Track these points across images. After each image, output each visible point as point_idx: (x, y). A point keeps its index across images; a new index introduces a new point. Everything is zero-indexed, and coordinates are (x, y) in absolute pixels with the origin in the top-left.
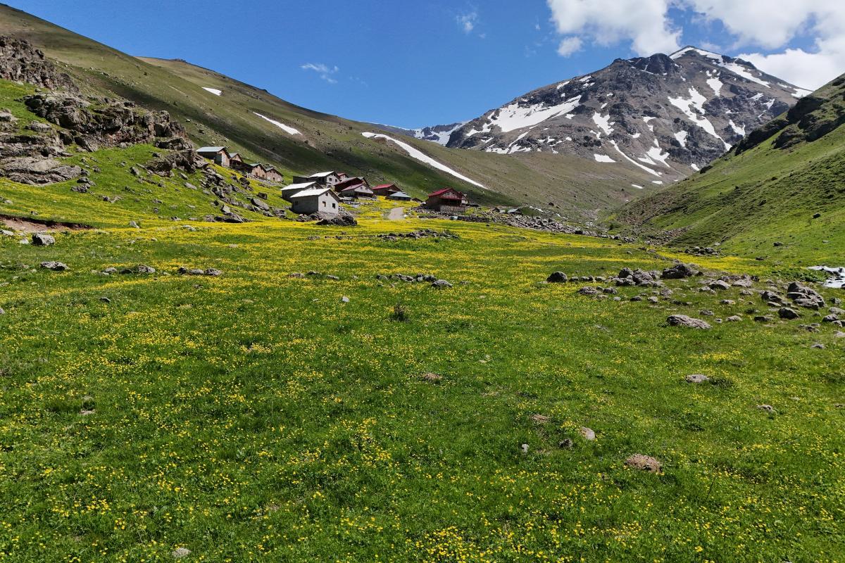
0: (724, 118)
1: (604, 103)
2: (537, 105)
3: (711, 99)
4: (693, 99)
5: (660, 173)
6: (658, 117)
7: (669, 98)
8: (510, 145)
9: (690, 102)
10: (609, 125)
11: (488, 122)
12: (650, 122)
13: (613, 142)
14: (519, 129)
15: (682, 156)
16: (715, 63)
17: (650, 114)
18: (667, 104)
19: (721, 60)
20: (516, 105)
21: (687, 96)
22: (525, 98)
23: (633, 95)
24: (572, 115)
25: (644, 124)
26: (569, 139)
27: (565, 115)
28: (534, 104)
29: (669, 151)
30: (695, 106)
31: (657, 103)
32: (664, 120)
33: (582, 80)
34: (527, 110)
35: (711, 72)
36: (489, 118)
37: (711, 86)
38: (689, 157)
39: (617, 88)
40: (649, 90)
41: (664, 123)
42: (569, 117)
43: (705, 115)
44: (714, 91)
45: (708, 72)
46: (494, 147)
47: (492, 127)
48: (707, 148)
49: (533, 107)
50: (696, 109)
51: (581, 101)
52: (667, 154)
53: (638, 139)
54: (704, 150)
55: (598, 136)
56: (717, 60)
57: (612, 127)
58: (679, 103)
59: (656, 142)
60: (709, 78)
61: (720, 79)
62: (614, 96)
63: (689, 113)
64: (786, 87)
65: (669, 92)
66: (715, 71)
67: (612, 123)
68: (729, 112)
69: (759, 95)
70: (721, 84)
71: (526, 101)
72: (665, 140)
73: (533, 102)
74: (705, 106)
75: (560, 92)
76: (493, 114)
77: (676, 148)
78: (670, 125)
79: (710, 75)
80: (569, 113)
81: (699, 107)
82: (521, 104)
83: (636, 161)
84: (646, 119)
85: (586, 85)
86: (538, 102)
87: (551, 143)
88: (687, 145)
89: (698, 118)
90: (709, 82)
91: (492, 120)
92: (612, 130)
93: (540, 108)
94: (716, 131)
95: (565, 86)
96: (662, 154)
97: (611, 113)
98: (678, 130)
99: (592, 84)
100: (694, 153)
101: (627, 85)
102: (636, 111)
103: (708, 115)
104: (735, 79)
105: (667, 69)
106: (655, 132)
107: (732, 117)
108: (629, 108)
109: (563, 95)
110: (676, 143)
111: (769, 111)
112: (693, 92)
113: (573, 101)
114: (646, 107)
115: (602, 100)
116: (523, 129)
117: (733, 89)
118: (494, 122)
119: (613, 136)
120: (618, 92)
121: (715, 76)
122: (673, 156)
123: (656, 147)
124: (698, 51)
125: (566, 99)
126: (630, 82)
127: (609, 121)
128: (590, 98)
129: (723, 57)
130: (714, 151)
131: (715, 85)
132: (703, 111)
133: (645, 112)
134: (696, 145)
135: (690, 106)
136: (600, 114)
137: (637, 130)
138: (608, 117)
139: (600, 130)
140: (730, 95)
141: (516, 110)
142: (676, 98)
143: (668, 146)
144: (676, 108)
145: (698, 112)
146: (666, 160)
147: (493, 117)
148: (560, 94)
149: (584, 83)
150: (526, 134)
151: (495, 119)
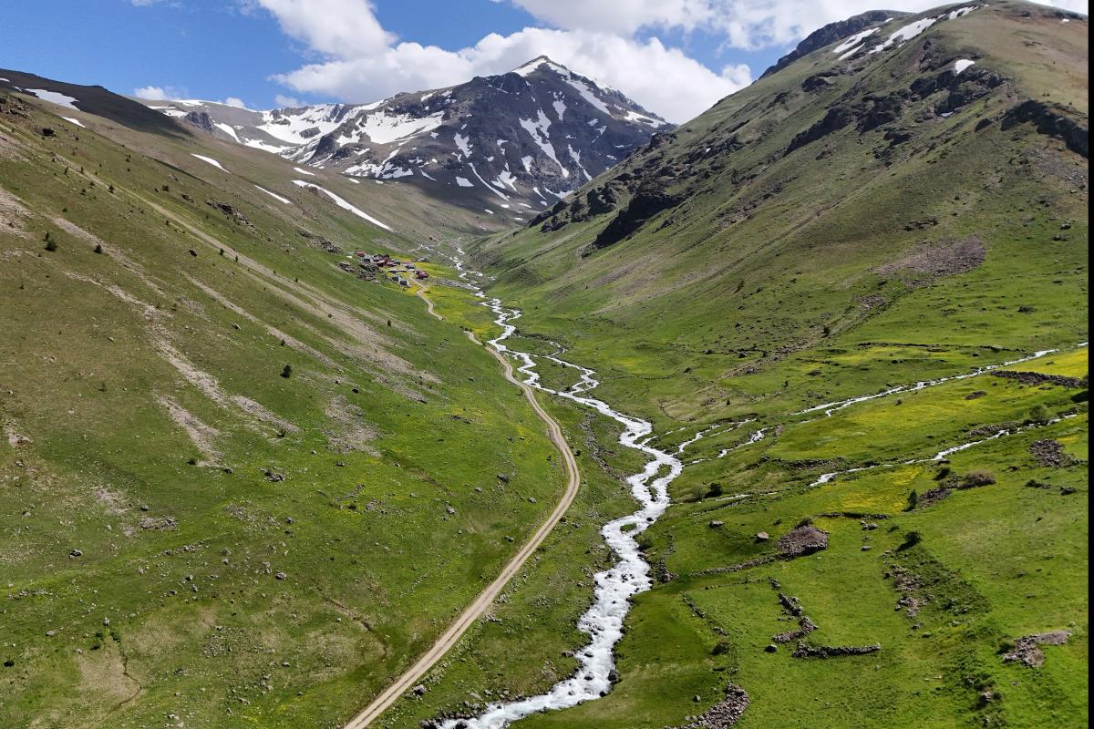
0: (564, 142)
1: (464, 124)
2: (402, 115)
3: (555, 122)
4: (540, 122)
5: (508, 197)
6: (510, 140)
7: (520, 119)
8: (383, 163)
9: (537, 125)
10: (468, 148)
11: (357, 129)
12: (503, 145)
13: (471, 164)
14: (389, 144)
15: (527, 180)
16: (563, 80)
17: (504, 137)
18: (518, 127)
19: (569, 77)
20: (383, 113)
21: (535, 119)
22: (390, 106)
23: (489, 117)
24: (437, 134)
25: (497, 147)
26: (434, 160)
27: (430, 133)
28: (400, 114)
29: (517, 175)
30: (541, 129)
31: (509, 125)
32: (514, 144)
33: (444, 95)
34: (393, 120)
35: (558, 93)
36: (357, 124)
37: (557, 109)
38: (532, 181)
39: (474, 109)
40: (503, 112)
41: (514, 147)
42: (434, 135)
43: (549, 139)
44: (558, 114)
45: (555, 93)
46: (369, 162)
47: (362, 136)
48: (548, 173)
49: (399, 117)
50: (542, 132)
51: (444, 118)
52: (515, 178)
53: (492, 162)
54: (545, 175)
55: (459, 158)
56: (565, 77)
57: (471, 149)
58: (528, 125)
59: (507, 166)
60: (556, 100)
61: (565, 103)
62: (472, 117)
63: (535, 136)
64: (621, 109)
65: (520, 113)
66: (561, 93)
67: (471, 146)
68: (569, 136)
69: (595, 121)
70: (564, 108)
71: (392, 109)
72: (514, 164)
73: (399, 111)
74: (549, 130)
75: (424, 104)
76: (360, 120)
77: (523, 173)
78: (519, 149)
79: (556, 97)
80: (434, 130)
81: (544, 130)
82: (387, 112)
83: (489, 184)
84: (500, 142)
85: (448, 100)
86: (403, 112)
87: (420, 164)
88: (531, 170)
89: (544, 142)
90: (555, 104)
91: (360, 127)
92: (471, 152)
93: (405, 119)
94: (557, 156)
95: (428, 98)
96: (511, 177)
97: (470, 135)
98: (526, 155)
99: (453, 101)
100: (536, 178)
101: (484, 106)
102: (491, 134)
103: (552, 139)
105: (520, 89)
106: (507, 156)
107: (570, 141)
108: (485, 131)
109: (427, 108)
110: (522, 168)
112: (541, 114)
113: (437, 116)
114: (499, 130)
115: (462, 121)
116: (393, 143)
118: (362, 129)
119: (471, 159)
120: (476, 113)
121: (560, 98)
122: (519, 180)
123: (506, 170)
124: (550, 65)
125: (429, 113)
126: (486, 103)
127: (468, 143)
128: (452, 116)
131: (560, 107)
132: (547, 135)
133: (499, 135)
134: (538, 169)
135: (537, 129)
136: (460, 135)
137: (492, 154)
138: (467, 139)
139: (461, 152)
140: (571, 120)
141: (383, 118)
142: (526, 120)
143: (516, 171)
144: (525, 131)
145: (543, 135)
146: (513, 184)
147: (360, 124)
148: (424, 106)
149: (446, 98)
150: (397, 151)
151: (363, 126)
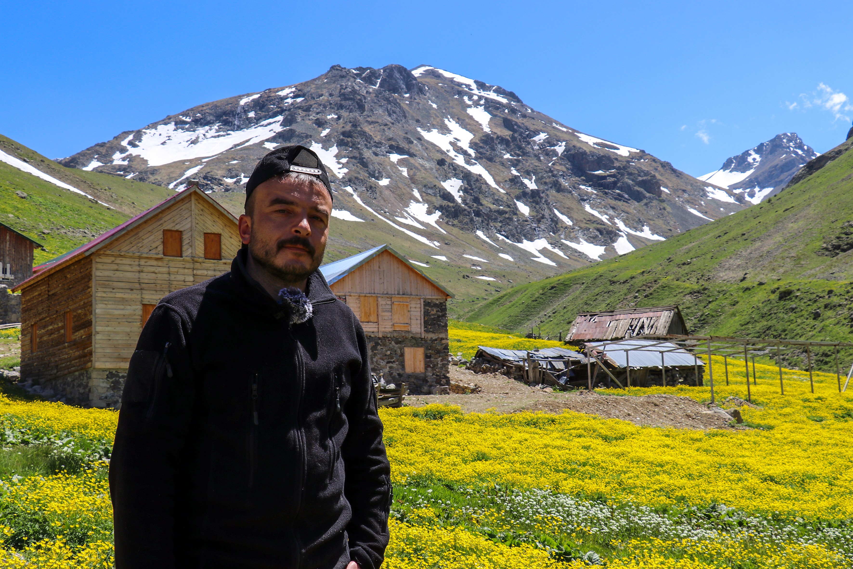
0: (503, 164)
1: (324, 129)
2: (207, 128)
3: (480, 135)
4: (454, 135)
5: (437, 244)
6: (412, 155)
7: (419, 129)
8: (172, 187)
9: (450, 138)
10: (339, 163)
11: (123, 150)
12: (401, 162)
13: (349, 189)
14: (183, 162)
15: (461, 217)
17: (400, 151)
18: (420, 139)
20: (172, 126)
21: (445, 130)
22: (185, 114)
23: (369, 119)
25: (392, 164)
27: (262, 142)
28: (203, 125)
29: (441, 208)
30: (459, 144)
31: (406, 135)
32: (420, 161)
33: (282, 93)
34: (191, 135)
35: (470, 98)
36: (124, 143)
37: (476, 118)
38: (472, 220)
39: (341, 107)
40: (390, 115)
41: (422, 166)
42: (270, 146)
43: (476, 159)
44: (481, 125)
45: (466, 98)
47: (131, 158)
48: (493, 207)
49: (201, 131)
50: (462, 149)
51: (284, 124)
52: (438, 214)
53: (387, 187)
54: (491, 211)
56: (469, 86)
57: (344, 166)
58: (435, 138)
59: (416, 193)
60: (470, 106)
61: (486, 109)
62: (339, 118)
63: (452, 154)
64: (565, 130)
65: (418, 121)
66: (476, 97)
67: (344, 160)
68: (507, 156)
69: (542, 136)
70: (488, 116)
71: (188, 120)
72: (430, 191)
73: (198, 122)
74: (473, 145)
75: (246, 110)
76: (131, 137)
77: (451, 205)
78: (432, 169)
79: (470, 103)
80: (268, 140)
81: (464, 144)
82: (180, 124)
83: (394, 222)
84: (394, 157)
85: (290, 101)
86: (208, 123)
88: (464, 201)
89: (468, 162)
90: (471, 111)
91: (129, 147)
92: (345, 170)
93: (213, 133)
94: (498, 183)
95: (253, 100)
96: (429, 212)
97: (341, 144)
98: (446, 178)
99: (299, 100)
100: (478, 214)
101: (358, 104)
102: (377, 145)
103: (481, 158)
104: (506, 111)
105: (409, 89)
106: (412, 179)
107: (515, 164)
108: (368, 138)
109: (252, 115)
110: (447, 196)
111: (561, 158)
112: (452, 124)
113: (270, 124)
114: (390, 139)
115: (321, 124)
116: (190, 161)
117: (507, 124)
118: (132, 151)
119: (349, 181)
120: (344, 113)
121: (477, 104)
122: (447, 217)
123: (418, 201)
124: (440, 71)
125: (258, 120)
126: (360, 100)
127: (338, 157)
128: (299, 119)
129: (476, 82)
130: (504, 212)
131: (481, 116)
132: (472, 152)
133: (391, 147)
134: (476, 200)
135: (451, 143)
136: (320, 145)
137: (384, 175)
138: (334, 150)
140: (506, 133)
141: (172, 133)
142: (429, 131)
143: (439, 201)
144: (433, 145)
145: (465, 153)
146: (436, 222)
147: (130, 143)
148: (246, 112)
149: (286, 97)
150: (199, 167)
151: (134, 146)
